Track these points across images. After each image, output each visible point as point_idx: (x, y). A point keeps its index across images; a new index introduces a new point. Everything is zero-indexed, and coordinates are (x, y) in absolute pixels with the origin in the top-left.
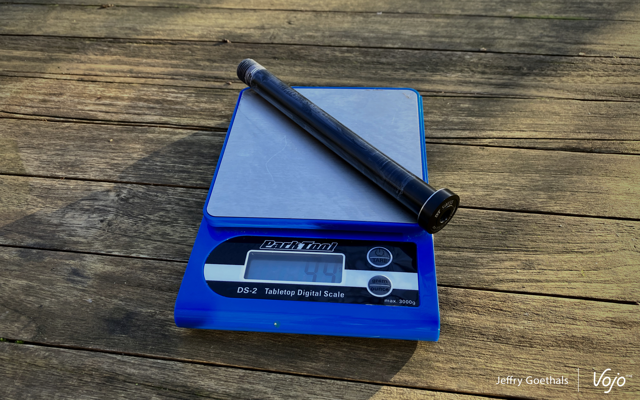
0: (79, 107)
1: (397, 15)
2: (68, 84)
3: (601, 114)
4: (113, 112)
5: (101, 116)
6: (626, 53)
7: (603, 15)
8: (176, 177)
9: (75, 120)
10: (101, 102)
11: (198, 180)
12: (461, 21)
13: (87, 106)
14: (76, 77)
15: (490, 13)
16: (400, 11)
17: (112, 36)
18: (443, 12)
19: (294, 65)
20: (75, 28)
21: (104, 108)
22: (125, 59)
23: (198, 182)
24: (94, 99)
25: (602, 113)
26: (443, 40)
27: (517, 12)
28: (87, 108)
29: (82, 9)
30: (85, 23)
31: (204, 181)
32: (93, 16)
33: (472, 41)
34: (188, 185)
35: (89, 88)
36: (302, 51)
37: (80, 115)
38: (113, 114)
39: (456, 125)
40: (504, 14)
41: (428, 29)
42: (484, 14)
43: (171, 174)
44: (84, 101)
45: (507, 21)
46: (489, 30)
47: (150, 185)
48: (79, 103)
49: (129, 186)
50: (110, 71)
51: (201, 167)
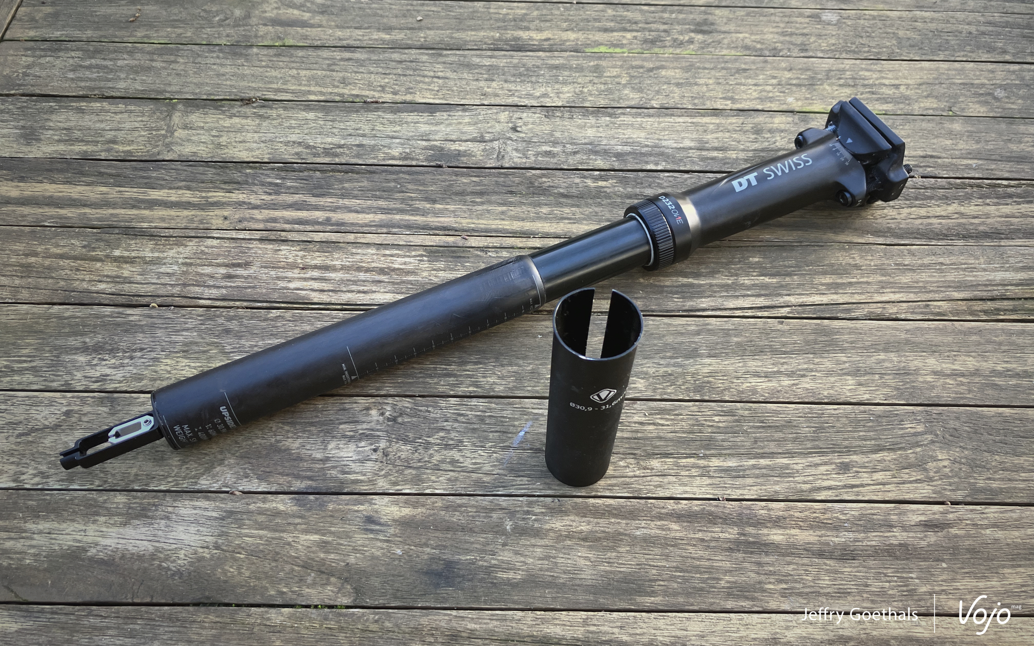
0: (282, 284)
1: (651, 111)
2: (251, 246)
3: (905, 265)
4: (329, 291)
5: (316, 297)
6: (929, 169)
7: (901, 106)
8: (442, 383)
9: (283, 305)
10: (307, 276)
11: (470, 385)
12: (733, 120)
13: (290, 281)
14: (257, 235)
15: (768, 106)
16: (655, 104)
17: (278, 159)
18: (709, 105)
19: (539, 205)
20: (219, 144)
21: (316, 285)
22: (313, 200)
23: (471, 389)
24: (297, 271)
25: (906, 263)
26: (715, 154)
27: (800, 103)
28: (292, 285)
29: (216, 108)
30: (232, 135)
31: (477, 386)
32: (236, 120)
33: (750, 154)
34: (460, 393)
35: (283, 253)
36: (544, 179)
37: (287, 296)
38: (330, 293)
39: (748, 290)
40: (784, 107)
41: (694, 136)
42: (760, 107)
43: (436, 380)
44: (284, 275)
45: (789, 118)
46: (769, 135)
47: (415, 396)
48: (278, 278)
49: (390, 400)
50: (300, 222)
51: (468, 367)
